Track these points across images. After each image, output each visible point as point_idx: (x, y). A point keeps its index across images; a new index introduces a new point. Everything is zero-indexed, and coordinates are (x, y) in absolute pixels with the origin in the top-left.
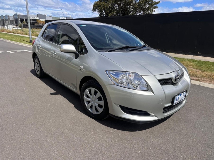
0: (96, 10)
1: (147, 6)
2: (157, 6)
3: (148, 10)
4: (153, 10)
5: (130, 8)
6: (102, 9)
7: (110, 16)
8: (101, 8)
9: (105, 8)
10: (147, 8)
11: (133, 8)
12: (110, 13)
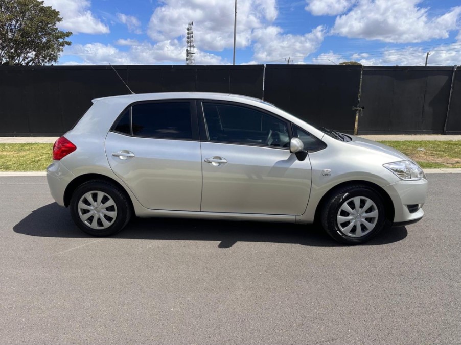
1: (45, 39)
2: (68, 41)
4: (58, 49)
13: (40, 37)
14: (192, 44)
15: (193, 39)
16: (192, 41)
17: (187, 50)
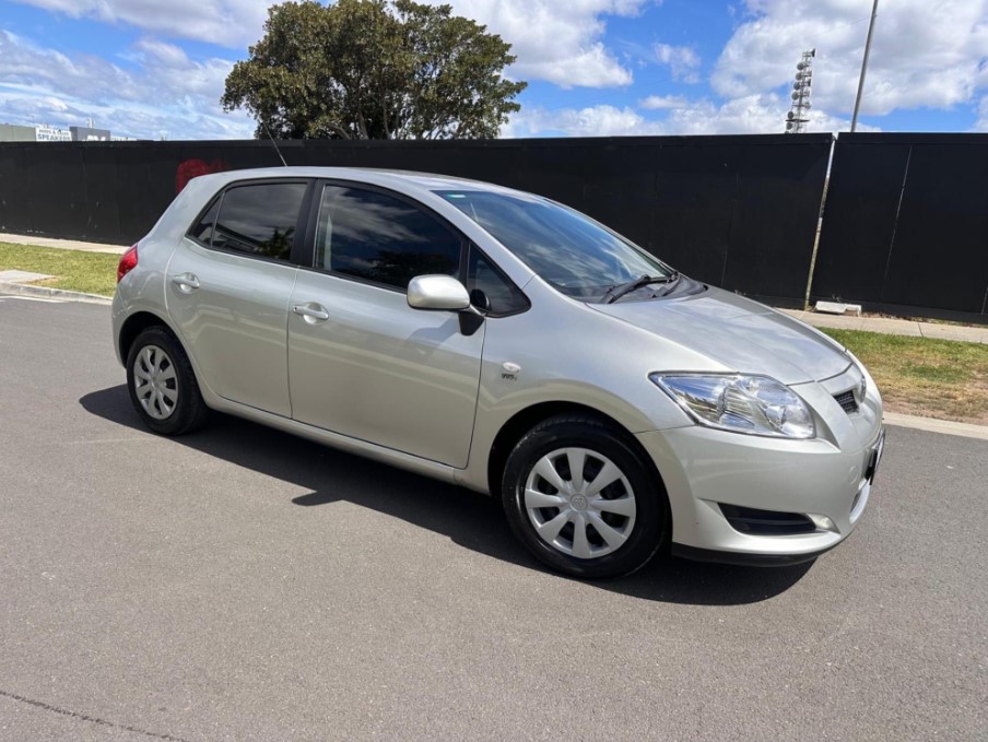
0: (243, 104)
1: (476, 98)
2: (515, 101)
3: (480, 114)
4: (499, 117)
5: (400, 100)
6: (274, 99)
7: (313, 132)
8: (270, 91)
9: (289, 96)
10: (477, 104)
11: (413, 103)
12: (312, 117)
13: (468, 94)
14: (804, 100)
15: (810, 89)
16: (807, 94)
17: (791, 115)
